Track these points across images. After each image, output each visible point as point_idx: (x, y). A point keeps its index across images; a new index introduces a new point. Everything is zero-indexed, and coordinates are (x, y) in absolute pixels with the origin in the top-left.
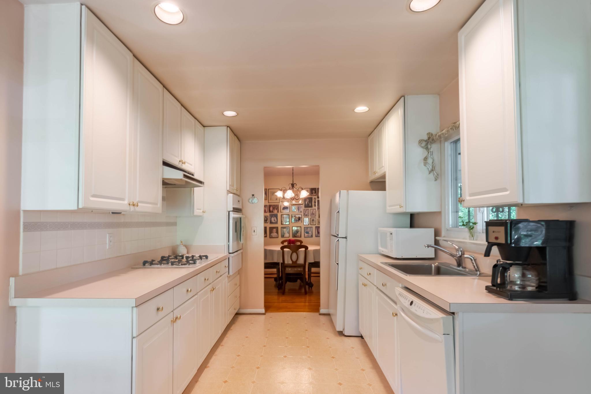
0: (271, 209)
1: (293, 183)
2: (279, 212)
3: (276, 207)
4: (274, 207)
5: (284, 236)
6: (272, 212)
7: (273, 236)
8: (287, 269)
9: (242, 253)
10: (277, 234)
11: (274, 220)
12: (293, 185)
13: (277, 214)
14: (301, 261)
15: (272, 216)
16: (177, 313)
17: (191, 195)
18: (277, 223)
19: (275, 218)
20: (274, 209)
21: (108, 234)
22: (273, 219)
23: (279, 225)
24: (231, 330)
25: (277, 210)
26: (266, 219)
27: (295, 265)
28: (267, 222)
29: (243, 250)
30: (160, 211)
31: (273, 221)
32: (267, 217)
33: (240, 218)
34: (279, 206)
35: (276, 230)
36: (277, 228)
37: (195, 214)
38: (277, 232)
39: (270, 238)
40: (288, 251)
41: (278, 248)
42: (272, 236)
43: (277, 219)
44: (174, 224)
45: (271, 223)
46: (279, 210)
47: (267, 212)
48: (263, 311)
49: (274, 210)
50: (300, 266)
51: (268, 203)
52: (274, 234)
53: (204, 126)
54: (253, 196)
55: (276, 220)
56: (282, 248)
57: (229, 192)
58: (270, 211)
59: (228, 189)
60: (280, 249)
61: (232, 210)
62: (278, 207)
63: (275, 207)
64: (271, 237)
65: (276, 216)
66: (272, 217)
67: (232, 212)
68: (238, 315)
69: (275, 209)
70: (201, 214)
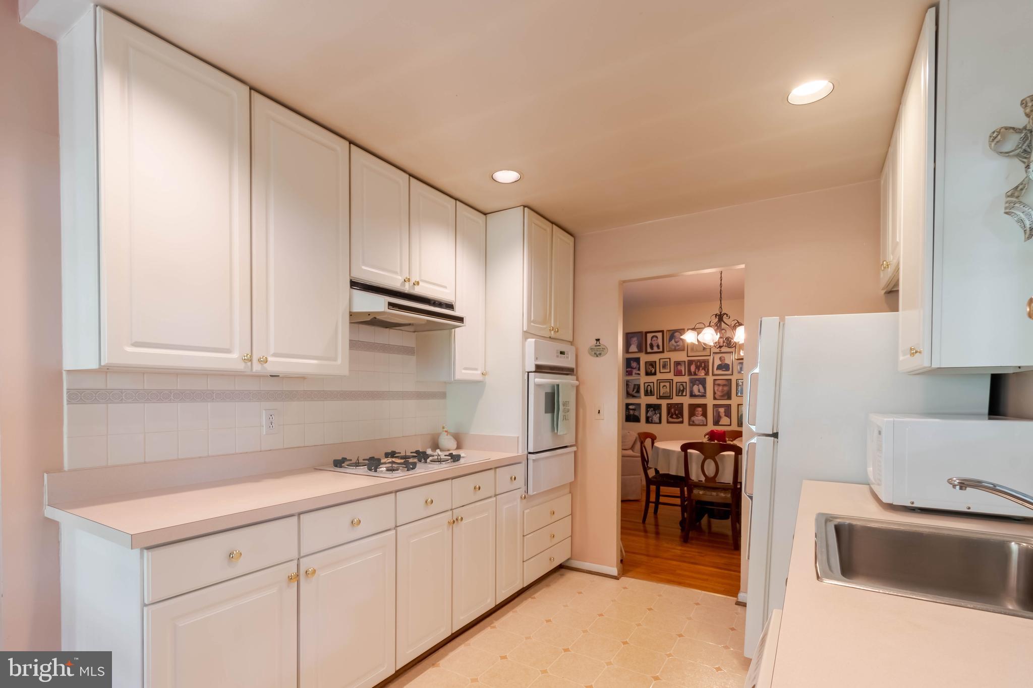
0: (693, 368)
1: (721, 313)
2: (708, 375)
3: (703, 366)
4: (699, 363)
5: (720, 424)
6: (695, 374)
7: (697, 422)
8: (695, 491)
9: (575, 452)
10: (704, 419)
11: (699, 391)
12: (720, 317)
13: (705, 379)
14: (727, 477)
15: (693, 382)
16: (305, 564)
17: (449, 342)
18: (704, 396)
19: (701, 386)
20: (698, 368)
21: (265, 410)
22: (695, 388)
23: (709, 401)
24: (534, 598)
25: (705, 370)
26: (682, 389)
27: (711, 484)
28: (684, 394)
29: (577, 448)
30: (345, 371)
31: (696, 392)
32: (684, 384)
33: (558, 386)
34: (708, 362)
35: (703, 410)
36: (704, 407)
37: (458, 376)
38: (705, 414)
39: (690, 425)
40: (698, 453)
41: (676, 447)
42: (693, 422)
43: (705, 388)
44: (443, 395)
45: (692, 395)
46: (708, 369)
47: (684, 374)
48: (614, 571)
49: (699, 370)
50: (724, 488)
51: (688, 356)
52: (699, 418)
53: (485, 214)
54: (598, 342)
55: (702, 390)
56: (685, 448)
57: (527, 334)
58: (690, 374)
59: (525, 330)
60: (680, 450)
61: (533, 369)
62: (706, 364)
63: (701, 366)
64: (691, 423)
65: (703, 382)
66: (694, 385)
67: (533, 373)
68: (563, 570)
69: (701, 368)
70: (480, 378)
